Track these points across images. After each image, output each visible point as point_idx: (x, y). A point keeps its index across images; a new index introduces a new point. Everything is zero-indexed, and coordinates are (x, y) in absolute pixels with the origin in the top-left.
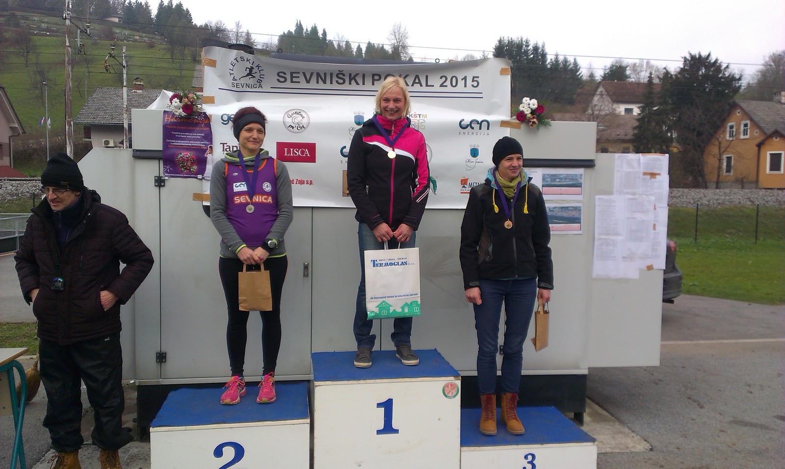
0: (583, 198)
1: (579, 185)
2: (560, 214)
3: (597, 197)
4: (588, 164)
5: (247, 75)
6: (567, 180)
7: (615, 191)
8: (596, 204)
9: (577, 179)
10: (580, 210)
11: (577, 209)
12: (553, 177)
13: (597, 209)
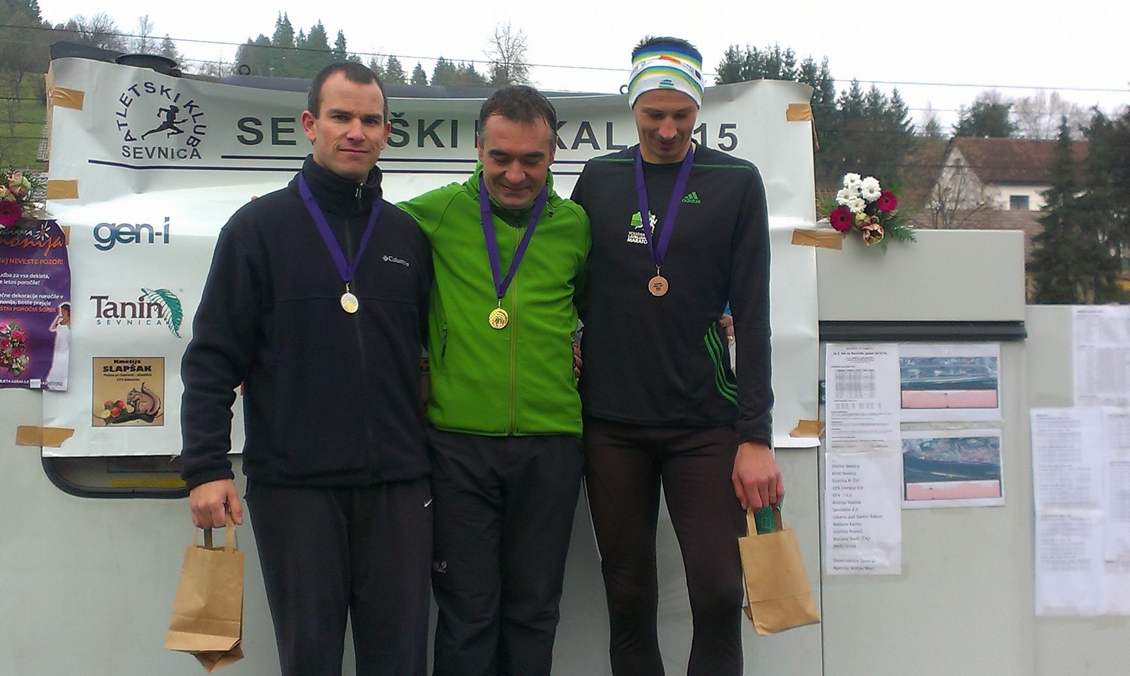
0: (1002, 416)
1: (990, 385)
2: (947, 456)
3: (1035, 412)
4: (1009, 332)
5: (160, 129)
6: (961, 372)
7: (1076, 399)
8: (1034, 429)
9: (984, 370)
10: (996, 446)
11: (989, 443)
12: (927, 365)
13: (1036, 440)
